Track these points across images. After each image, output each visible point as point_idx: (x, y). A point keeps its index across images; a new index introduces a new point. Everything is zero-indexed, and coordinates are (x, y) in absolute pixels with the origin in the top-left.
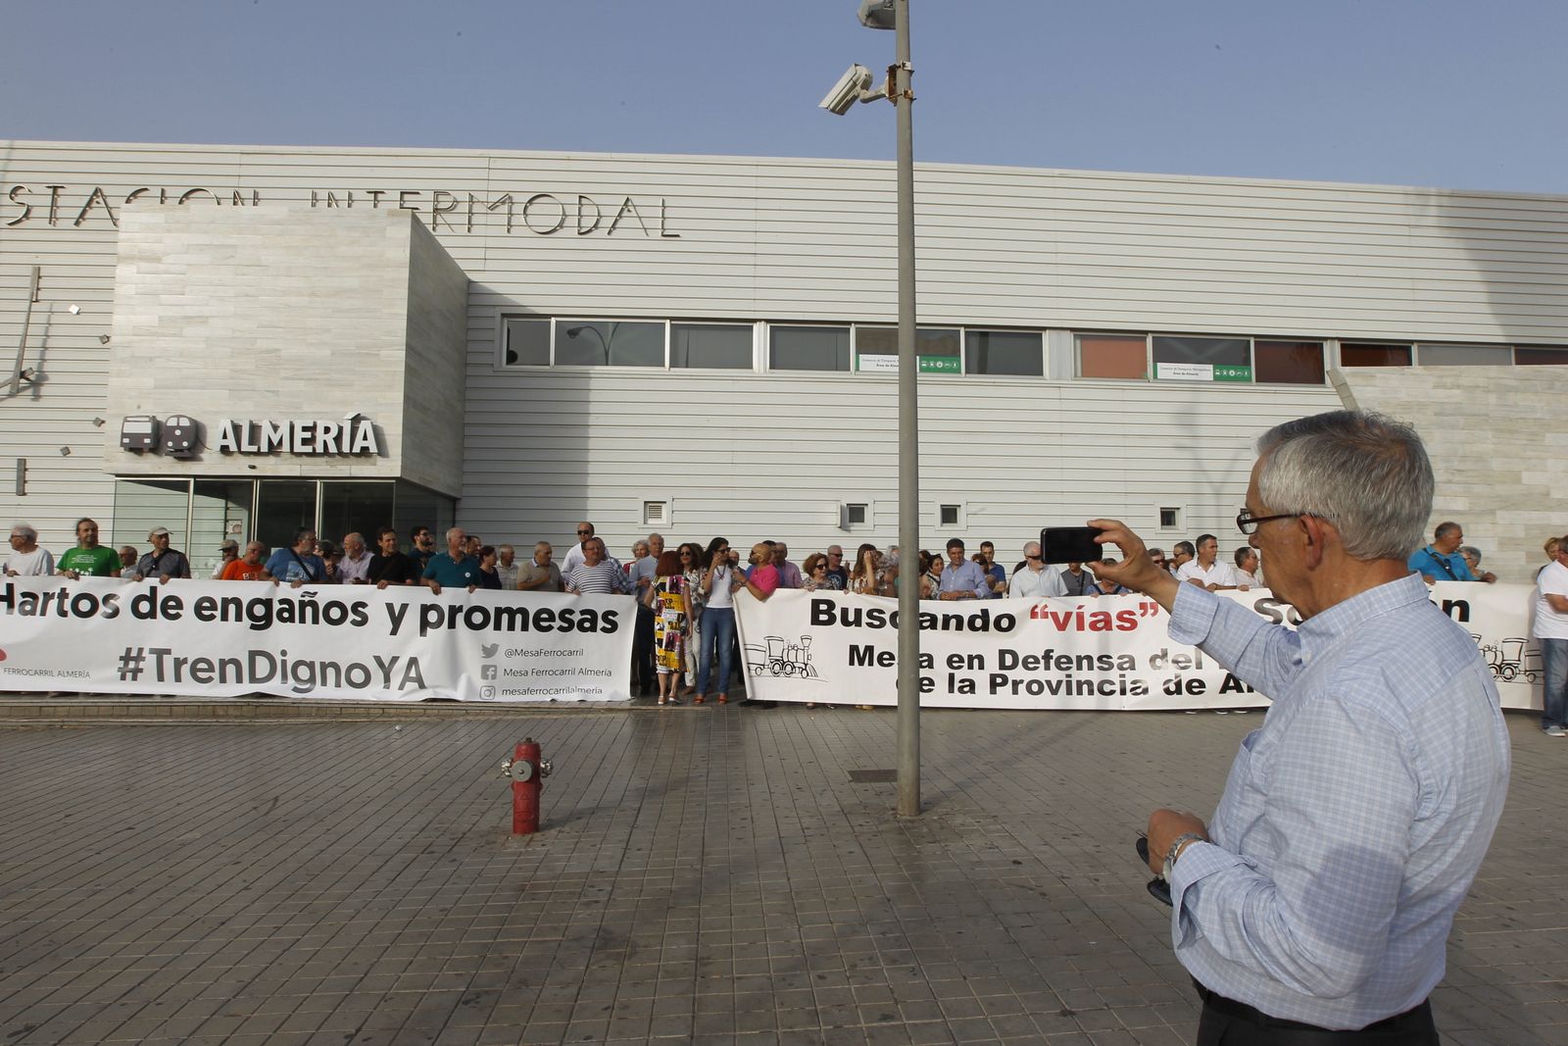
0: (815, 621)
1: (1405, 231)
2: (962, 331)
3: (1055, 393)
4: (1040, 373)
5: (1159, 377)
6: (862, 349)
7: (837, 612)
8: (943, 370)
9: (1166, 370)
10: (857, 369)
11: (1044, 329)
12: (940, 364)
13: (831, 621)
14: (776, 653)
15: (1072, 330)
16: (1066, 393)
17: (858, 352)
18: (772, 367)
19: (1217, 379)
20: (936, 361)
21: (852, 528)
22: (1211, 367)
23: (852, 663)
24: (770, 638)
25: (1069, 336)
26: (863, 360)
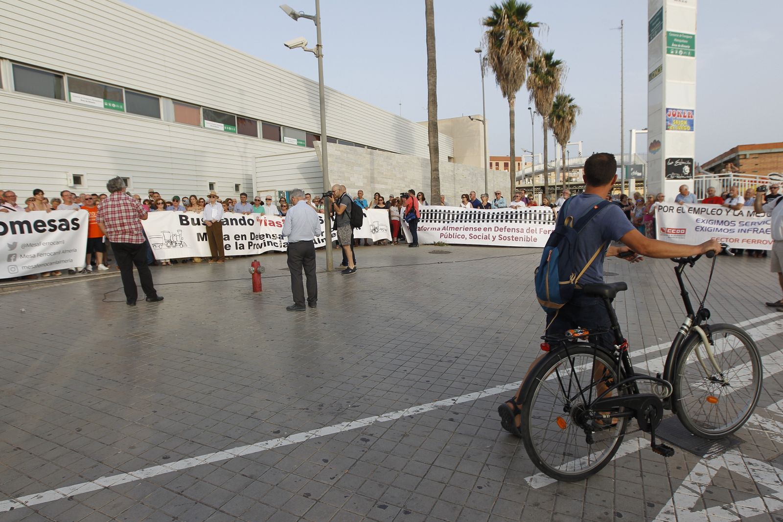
0: (182, 224)
1: (279, 83)
2: (124, 90)
3: (167, 128)
4: (159, 117)
5: (206, 126)
6: (71, 90)
7: (189, 220)
8: (116, 109)
9: (209, 124)
10: (70, 100)
11: (161, 96)
12: (114, 105)
13: (188, 224)
14: (168, 238)
15: (172, 99)
16: (172, 129)
17: (70, 90)
18: (16, 90)
19: (226, 130)
20: (112, 103)
21: (77, 187)
22: (223, 125)
23: (199, 240)
24: (163, 232)
25: (171, 101)
26: (74, 96)
